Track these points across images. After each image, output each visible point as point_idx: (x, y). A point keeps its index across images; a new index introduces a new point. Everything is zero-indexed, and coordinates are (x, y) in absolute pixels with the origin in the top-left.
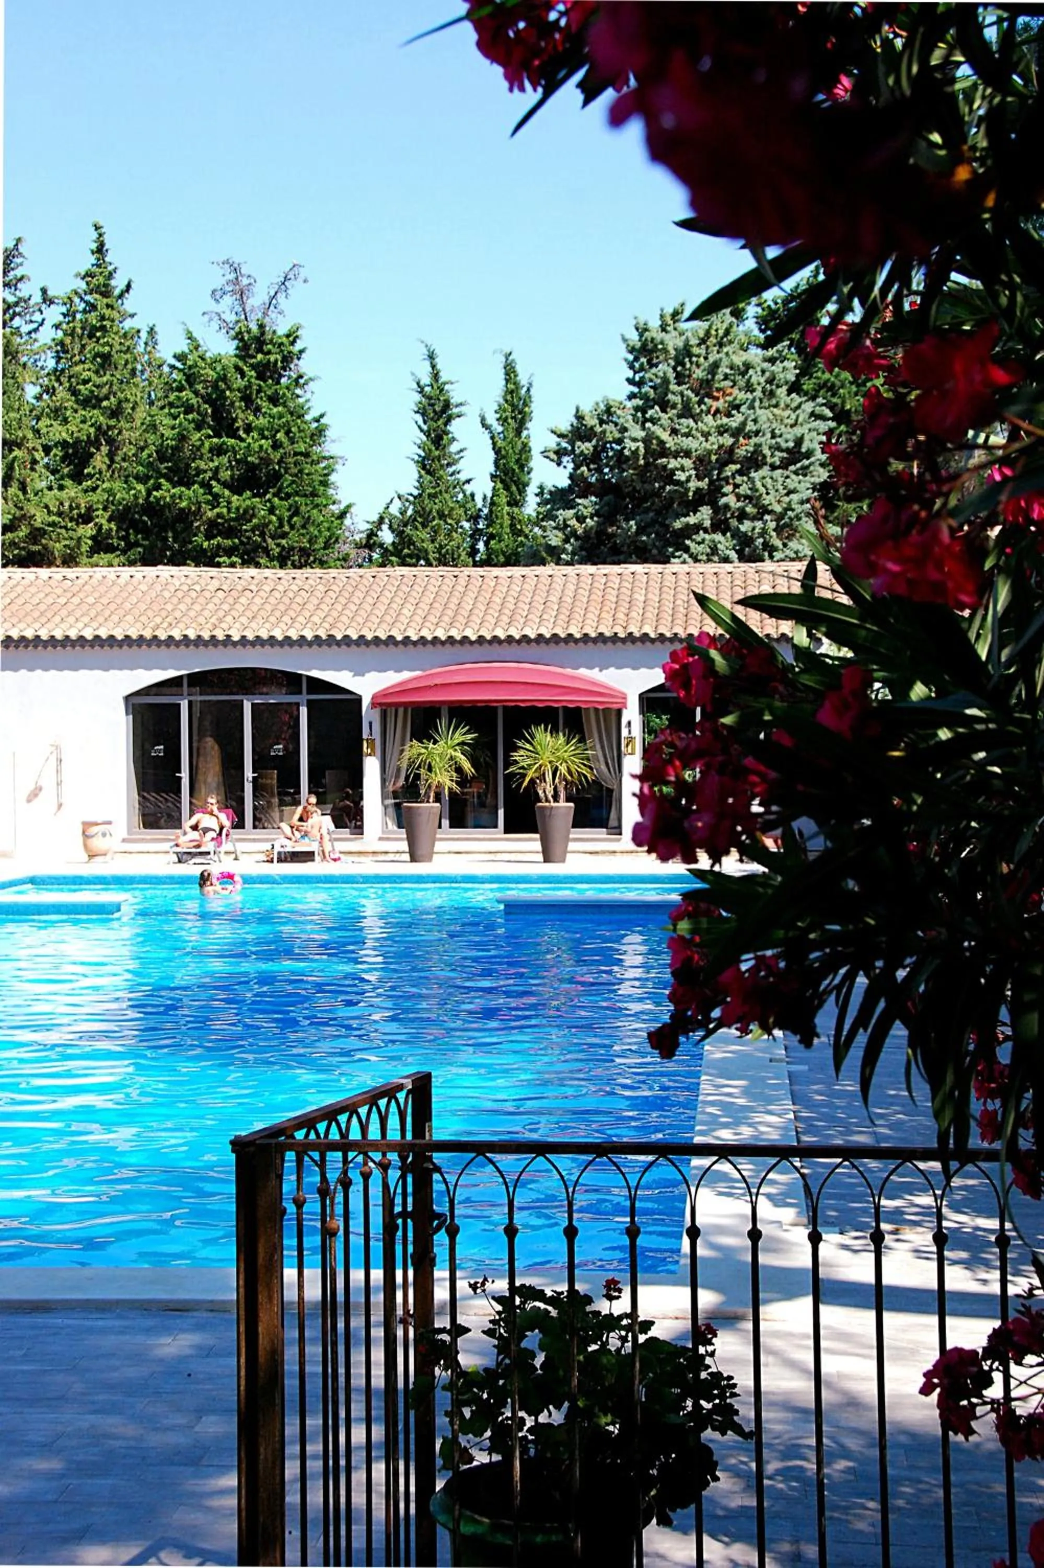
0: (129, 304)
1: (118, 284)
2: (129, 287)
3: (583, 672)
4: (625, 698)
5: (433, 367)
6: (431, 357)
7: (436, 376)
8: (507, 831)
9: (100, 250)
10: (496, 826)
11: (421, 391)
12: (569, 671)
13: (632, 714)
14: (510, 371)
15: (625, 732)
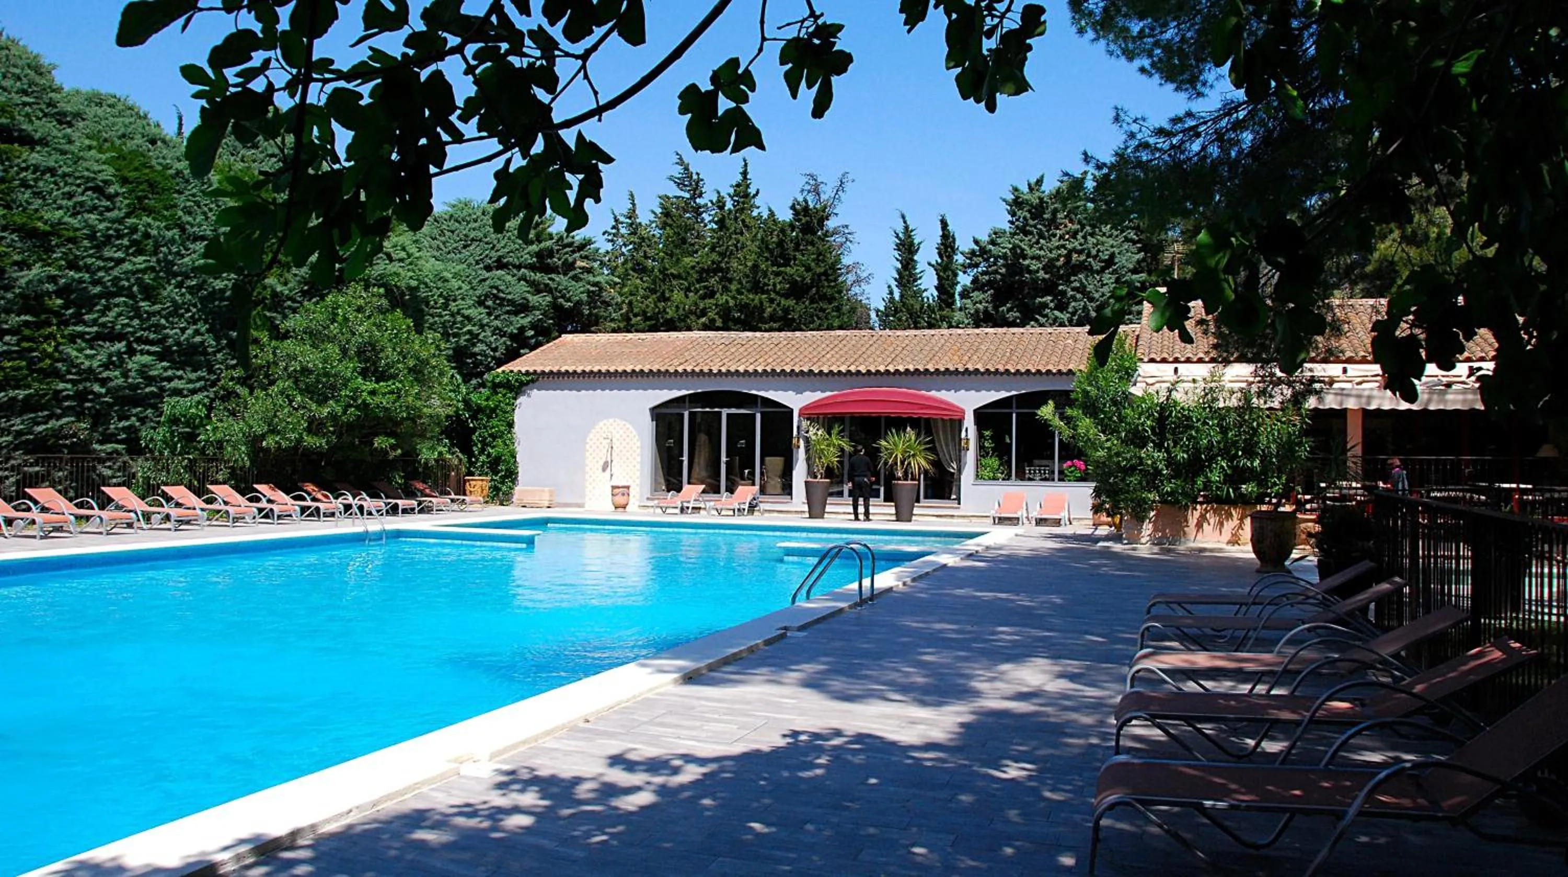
0: (758, 201)
1: (752, 191)
2: (758, 192)
3: (933, 393)
4: (963, 412)
5: (905, 222)
6: (903, 217)
7: (907, 228)
8: (885, 500)
9: (745, 174)
10: (878, 497)
11: (897, 236)
12: (923, 392)
13: (969, 422)
14: (944, 224)
15: (963, 435)
